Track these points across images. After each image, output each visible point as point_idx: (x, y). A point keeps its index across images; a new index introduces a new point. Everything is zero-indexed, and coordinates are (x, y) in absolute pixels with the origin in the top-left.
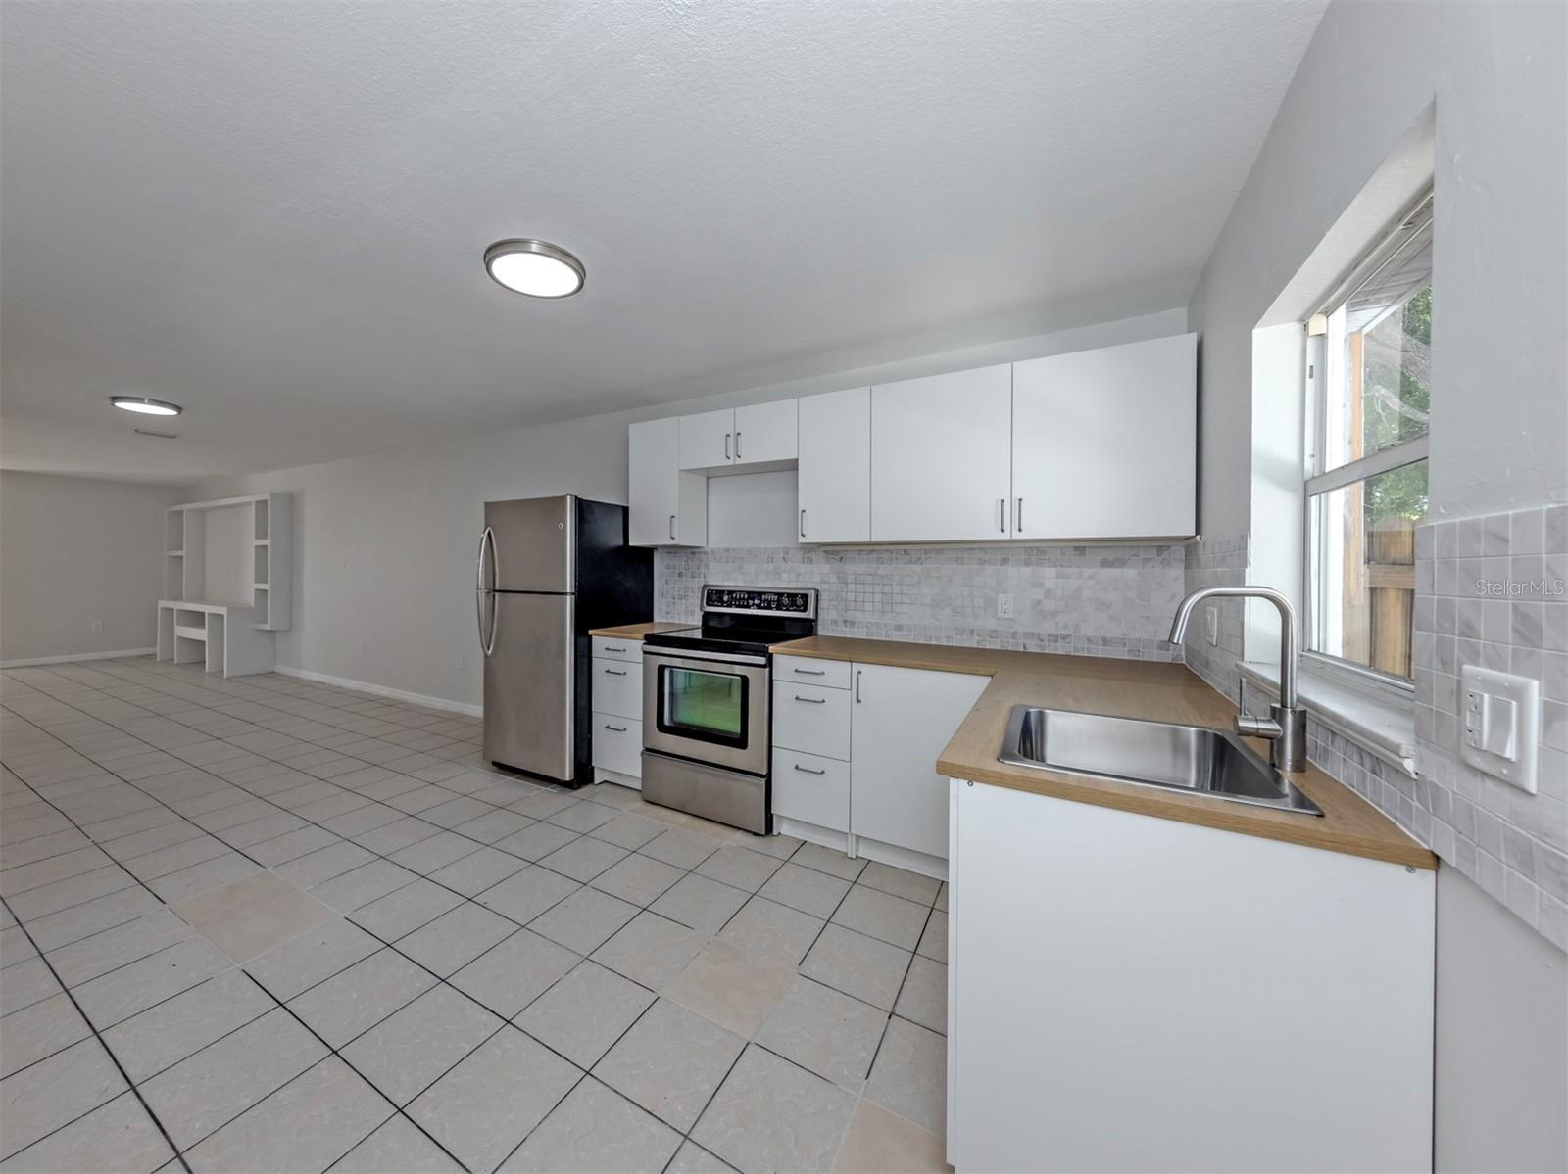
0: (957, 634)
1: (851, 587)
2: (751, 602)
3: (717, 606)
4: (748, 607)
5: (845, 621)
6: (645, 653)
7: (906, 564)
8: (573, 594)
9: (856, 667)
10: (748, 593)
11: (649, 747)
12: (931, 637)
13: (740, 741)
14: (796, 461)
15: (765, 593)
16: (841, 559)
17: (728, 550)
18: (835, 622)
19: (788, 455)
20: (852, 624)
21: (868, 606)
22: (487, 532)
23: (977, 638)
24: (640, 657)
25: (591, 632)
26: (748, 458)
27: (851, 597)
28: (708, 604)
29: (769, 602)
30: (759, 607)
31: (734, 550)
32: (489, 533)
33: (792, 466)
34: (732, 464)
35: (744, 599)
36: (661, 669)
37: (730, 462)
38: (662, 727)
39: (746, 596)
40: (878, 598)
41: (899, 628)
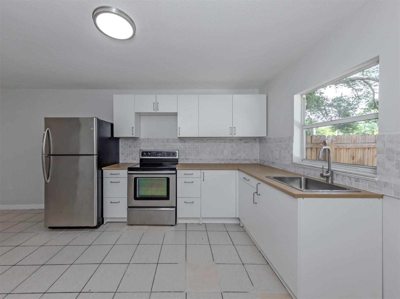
0: (215, 160)
1: (187, 149)
2: (158, 155)
3: (146, 156)
4: (157, 156)
5: (186, 159)
6: (128, 174)
7: (202, 143)
8: (97, 155)
9: (202, 171)
10: (156, 152)
11: (129, 206)
12: (209, 161)
13: (167, 198)
14: (177, 113)
15: (162, 152)
16: (185, 141)
17: (148, 139)
18: (183, 159)
19: (174, 111)
20: (188, 159)
21: (192, 154)
22: (47, 131)
23: (219, 161)
24: (126, 175)
25: (103, 168)
26: (160, 111)
27: (187, 152)
28: (142, 156)
29: (164, 154)
30: (161, 156)
31: (150, 139)
33: (176, 114)
34: (155, 112)
35: (155, 154)
36: (135, 179)
37: (155, 111)
38: (136, 198)
39: (156, 153)
40: (195, 152)
41: (201, 160)
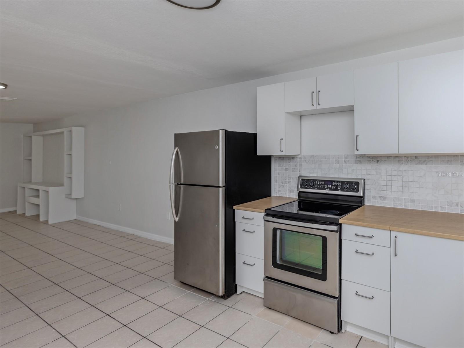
0: (448, 206)
1: (384, 177)
2: (326, 186)
3: (307, 188)
4: (324, 189)
5: (380, 197)
6: (265, 221)
7: (416, 164)
8: (224, 186)
10: (324, 181)
11: (268, 276)
12: (432, 207)
13: (322, 276)
14: (353, 106)
15: (334, 181)
16: (378, 161)
17: (312, 156)
18: (374, 197)
19: (347, 103)
20: (385, 198)
21: (394, 188)
23: (460, 208)
24: (262, 222)
25: (234, 207)
26: (325, 104)
27: (384, 183)
28: (301, 188)
29: (337, 186)
30: (331, 189)
31: (316, 156)
32: (177, 151)
33: (351, 109)
34: (316, 108)
35: (322, 184)
36: (275, 230)
37: (314, 108)
38: (275, 265)
40: (400, 183)
41: (413, 201)
